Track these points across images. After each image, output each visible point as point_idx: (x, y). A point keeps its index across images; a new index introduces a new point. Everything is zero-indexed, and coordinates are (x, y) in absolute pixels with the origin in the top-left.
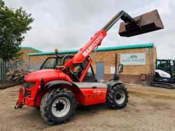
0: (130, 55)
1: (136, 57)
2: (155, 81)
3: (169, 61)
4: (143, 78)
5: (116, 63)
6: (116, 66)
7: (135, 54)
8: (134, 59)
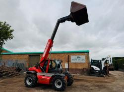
0: (76, 57)
1: (80, 58)
2: (91, 72)
3: (98, 61)
4: (85, 70)
5: (68, 61)
8: (79, 59)
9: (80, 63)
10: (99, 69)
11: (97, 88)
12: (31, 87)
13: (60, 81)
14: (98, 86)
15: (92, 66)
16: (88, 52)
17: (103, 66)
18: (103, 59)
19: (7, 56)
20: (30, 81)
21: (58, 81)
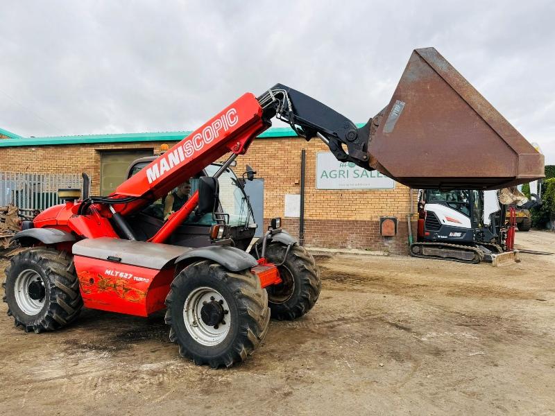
4: (388, 229)
6: (302, 194)
8: (359, 168)
11: (468, 335)
12: (43, 331)
13: (218, 297)
14: (472, 322)
15: (429, 207)
20: (36, 292)
21: (207, 299)
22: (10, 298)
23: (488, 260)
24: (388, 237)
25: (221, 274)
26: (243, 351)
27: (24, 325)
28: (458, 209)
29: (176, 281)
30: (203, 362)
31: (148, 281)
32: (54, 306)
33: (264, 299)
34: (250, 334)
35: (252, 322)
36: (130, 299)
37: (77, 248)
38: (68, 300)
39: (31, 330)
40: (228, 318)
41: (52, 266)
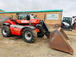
3: (70, 18)
7: (54, 15)
8: (53, 17)
9: (54, 20)
10: (68, 25)
15: (63, 23)
16: (62, 11)
17: (73, 23)
18: (74, 17)
19: (2, 14)
21: (28, 33)
22: (2, 32)
23: (71, 31)
24: (57, 27)
25: (30, 30)
26: (33, 41)
27: (4, 36)
28: (68, 23)
29: (24, 30)
30: (27, 42)
31: (20, 30)
32: (8, 34)
33: (36, 34)
34: (34, 38)
35: (34, 37)
36: (17, 33)
37: (11, 26)
38: (10, 33)
39: (5, 37)
40: (31, 36)
41: (7, 28)
